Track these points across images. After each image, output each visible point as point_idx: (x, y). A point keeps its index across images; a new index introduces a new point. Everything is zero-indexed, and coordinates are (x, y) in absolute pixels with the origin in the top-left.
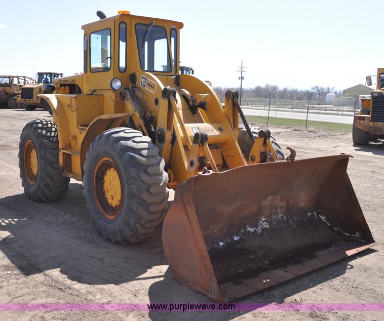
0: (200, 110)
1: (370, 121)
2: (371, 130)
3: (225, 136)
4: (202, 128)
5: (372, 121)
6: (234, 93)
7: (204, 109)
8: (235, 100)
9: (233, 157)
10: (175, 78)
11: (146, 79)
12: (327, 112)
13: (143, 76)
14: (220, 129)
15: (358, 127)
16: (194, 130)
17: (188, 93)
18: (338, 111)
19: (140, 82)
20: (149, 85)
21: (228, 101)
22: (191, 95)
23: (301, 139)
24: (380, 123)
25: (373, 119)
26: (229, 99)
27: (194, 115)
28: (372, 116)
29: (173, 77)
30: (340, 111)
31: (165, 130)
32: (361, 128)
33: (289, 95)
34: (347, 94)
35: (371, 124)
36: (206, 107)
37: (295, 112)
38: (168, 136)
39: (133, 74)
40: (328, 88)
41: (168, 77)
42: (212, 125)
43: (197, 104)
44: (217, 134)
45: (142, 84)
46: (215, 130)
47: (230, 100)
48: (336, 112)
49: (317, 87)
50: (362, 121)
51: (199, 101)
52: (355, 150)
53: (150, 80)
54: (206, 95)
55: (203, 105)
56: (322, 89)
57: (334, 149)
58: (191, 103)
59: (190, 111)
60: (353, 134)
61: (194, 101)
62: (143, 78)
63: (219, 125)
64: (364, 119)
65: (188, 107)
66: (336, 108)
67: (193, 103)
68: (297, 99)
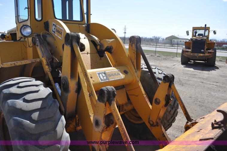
0: (107, 54)
1: (191, 53)
2: (191, 57)
3: (130, 78)
4: (108, 72)
5: (192, 53)
6: (138, 38)
7: (110, 52)
8: (138, 45)
9: (137, 96)
10: (86, 27)
11: (56, 26)
12: (160, 47)
13: (53, 23)
14: (125, 72)
15: (185, 56)
16: (101, 75)
17: (96, 38)
18: (165, 46)
19: (52, 28)
20: (58, 31)
21: (132, 46)
22: (99, 40)
23: (156, 61)
24: (196, 54)
25: (192, 52)
26: (132, 44)
27: (102, 58)
28: (192, 50)
29: (84, 26)
30: (166, 46)
31: (69, 80)
32: (186, 56)
33: (144, 40)
34: (167, 39)
35: (192, 54)
36: (112, 51)
37: (147, 47)
38: (72, 85)
39: (46, 22)
40: (159, 37)
41: (80, 25)
42: (117, 69)
43: (104, 49)
44: (123, 78)
45: (53, 31)
46: (121, 74)
47: (134, 45)
48: (164, 47)
49: (154, 37)
50: (187, 53)
51: (105, 46)
52: (184, 67)
53: (59, 27)
54: (112, 40)
55: (109, 50)
56: (157, 37)
57: (174, 67)
58: (98, 47)
59: (98, 55)
60: (181, 59)
61: (101, 45)
62: (54, 25)
63: (124, 68)
64: (188, 51)
65: (96, 51)
66: (164, 45)
67: (100, 47)
68: (147, 41)
